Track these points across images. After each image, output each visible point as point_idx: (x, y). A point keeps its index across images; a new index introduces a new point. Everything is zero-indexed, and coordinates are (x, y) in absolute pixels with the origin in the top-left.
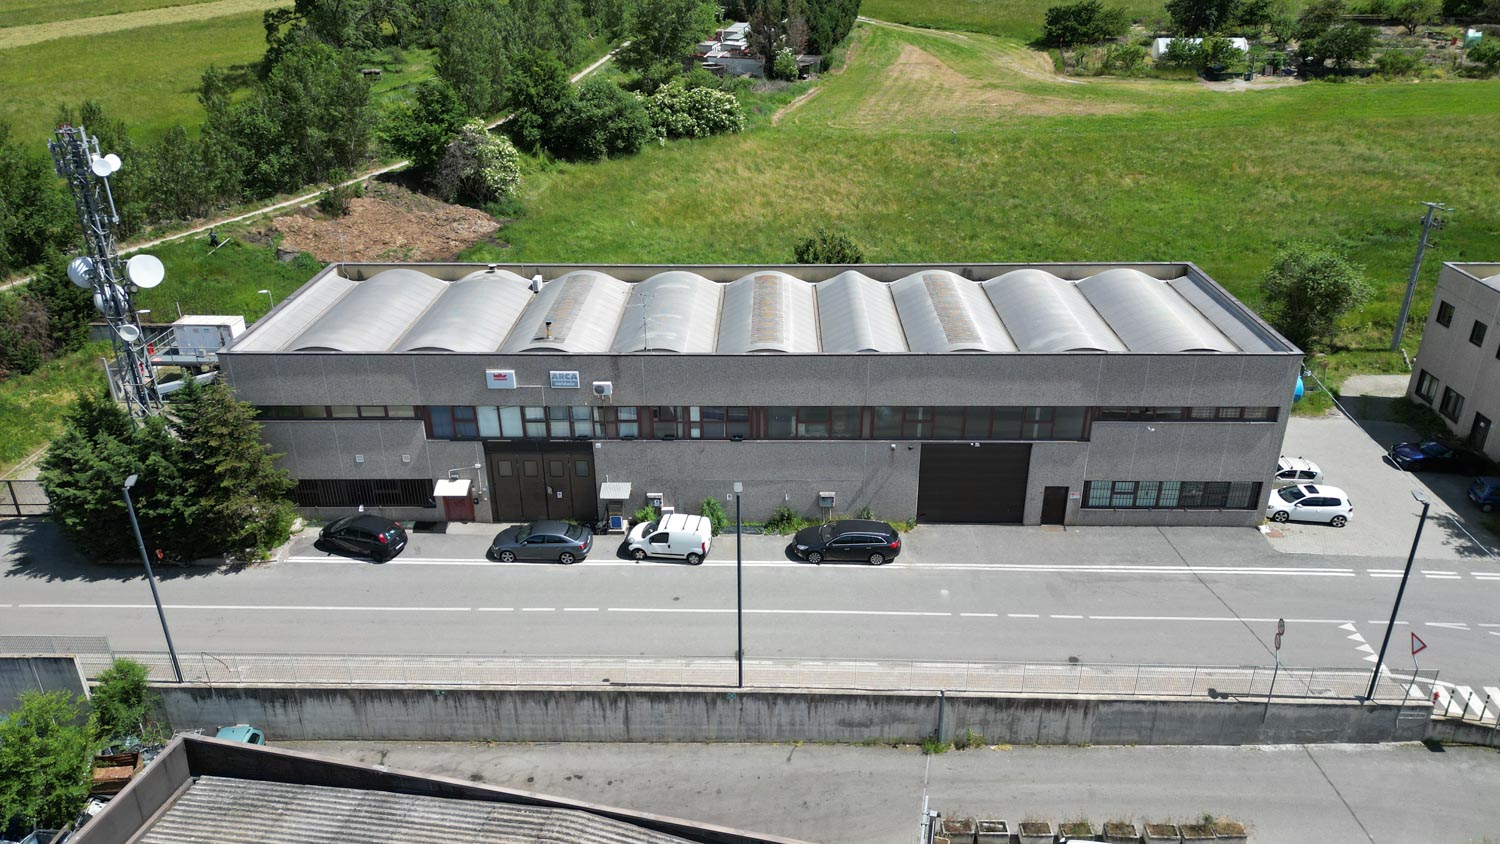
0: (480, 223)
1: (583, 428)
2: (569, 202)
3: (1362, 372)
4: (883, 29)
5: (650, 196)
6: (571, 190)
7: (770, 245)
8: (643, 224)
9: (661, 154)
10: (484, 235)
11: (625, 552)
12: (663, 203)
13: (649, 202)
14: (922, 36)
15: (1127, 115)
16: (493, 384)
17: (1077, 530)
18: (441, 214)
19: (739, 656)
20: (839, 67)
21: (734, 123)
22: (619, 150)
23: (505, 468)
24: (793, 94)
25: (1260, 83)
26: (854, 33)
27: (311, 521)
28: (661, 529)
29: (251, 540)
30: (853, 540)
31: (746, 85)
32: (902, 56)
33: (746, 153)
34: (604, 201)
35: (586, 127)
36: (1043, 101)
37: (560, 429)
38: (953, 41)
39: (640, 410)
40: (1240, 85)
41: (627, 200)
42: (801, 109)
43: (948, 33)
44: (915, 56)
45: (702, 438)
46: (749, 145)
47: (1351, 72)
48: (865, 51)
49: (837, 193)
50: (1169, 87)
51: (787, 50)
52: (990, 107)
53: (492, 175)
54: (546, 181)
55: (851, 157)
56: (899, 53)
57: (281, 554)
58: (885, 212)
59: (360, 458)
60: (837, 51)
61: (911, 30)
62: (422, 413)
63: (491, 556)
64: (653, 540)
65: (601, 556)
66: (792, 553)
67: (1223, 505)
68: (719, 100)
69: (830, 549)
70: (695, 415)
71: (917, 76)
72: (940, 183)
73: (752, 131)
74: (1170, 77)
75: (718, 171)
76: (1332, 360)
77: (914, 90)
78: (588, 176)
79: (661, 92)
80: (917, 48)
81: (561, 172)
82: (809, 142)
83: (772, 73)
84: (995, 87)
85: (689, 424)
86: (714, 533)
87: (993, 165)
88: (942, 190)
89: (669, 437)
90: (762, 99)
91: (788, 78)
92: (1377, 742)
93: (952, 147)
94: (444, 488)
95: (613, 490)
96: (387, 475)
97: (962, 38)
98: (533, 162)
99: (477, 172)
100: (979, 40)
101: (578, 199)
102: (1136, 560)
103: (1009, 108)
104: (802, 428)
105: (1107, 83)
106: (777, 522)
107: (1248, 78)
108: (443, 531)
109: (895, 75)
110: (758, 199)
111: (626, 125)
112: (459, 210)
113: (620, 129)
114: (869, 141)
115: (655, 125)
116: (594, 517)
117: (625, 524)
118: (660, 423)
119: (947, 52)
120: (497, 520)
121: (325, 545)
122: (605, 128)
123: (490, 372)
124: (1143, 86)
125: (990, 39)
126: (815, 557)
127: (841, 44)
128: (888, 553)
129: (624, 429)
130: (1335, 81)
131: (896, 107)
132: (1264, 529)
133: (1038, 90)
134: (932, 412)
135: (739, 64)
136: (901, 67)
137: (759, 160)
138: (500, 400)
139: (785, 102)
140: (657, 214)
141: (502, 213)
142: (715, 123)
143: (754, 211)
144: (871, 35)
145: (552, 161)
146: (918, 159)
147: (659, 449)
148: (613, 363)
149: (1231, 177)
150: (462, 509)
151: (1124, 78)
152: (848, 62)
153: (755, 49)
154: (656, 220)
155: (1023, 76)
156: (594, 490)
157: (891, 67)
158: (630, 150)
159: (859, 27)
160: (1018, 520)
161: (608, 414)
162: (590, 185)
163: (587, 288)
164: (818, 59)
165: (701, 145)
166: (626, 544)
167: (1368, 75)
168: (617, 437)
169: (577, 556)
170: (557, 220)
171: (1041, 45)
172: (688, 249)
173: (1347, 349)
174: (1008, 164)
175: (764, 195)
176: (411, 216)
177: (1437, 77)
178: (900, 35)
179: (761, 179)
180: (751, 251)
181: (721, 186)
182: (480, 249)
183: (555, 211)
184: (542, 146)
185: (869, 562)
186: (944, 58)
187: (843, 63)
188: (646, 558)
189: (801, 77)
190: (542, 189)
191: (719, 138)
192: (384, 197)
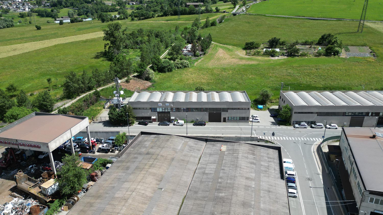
0: (149, 84)
1: (169, 110)
2: (162, 80)
3: (275, 105)
4: (216, 45)
5: (175, 79)
6: (162, 78)
7: (193, 87)
8: (174, 84)
9: (176, 71)
10: (150, 85)
11: (174, 125)
12: (177, 80)
13: (174, 80)
14: (223, 47)
15: (255, 64)
16: (159, 105)
17: (227, 123)
18: (143, 82)
19: (187, 134)
20: (207, 54)
21: (188, 66)
22: (169, 71)
23: (160, 115)
24: (199, 60)
25: (281, 57)
26: (210, 46)
27: (137, 122)
28: (178, 122)
29: (131, 123)
30: (200, 123)
31: (190, 58)
32: (219, 51)
33: (190, 71)
34: (168, 80)
35: (164, 67)
36: (242, 61)
37: (166, 111)
38: (229, 48)
39: (176, 108)
40: (276, 58)
41: (171, 80)
42: (200, 63)
43: (228, 46)
44: (221, 51)
45: (183, 111)
46: (190, 70)
47: (296, 56)
48: (212, 50)
49: (204, 78)
50: (264, 58)
51: (198, 51)
52: (232, 62)
53: (150, 76)
54: (158, 76)
55: (207, 72)
56: (218, 50)
57: (134, 125)
58: (211, 82)
59: (143, 114)
60: (207, 50)
61: (221, 45)
62: (151, 108)
63: (158, 125)
64: (177, 123)
65: (171, 125)
66: (193, 125)
67: (244, 120)
68: (186, 62)
69: (198, 124)
70: (182, 109)
71: (221, 56)
72: (221, 77)
73: (191, 67)
74: (265, 56)
75: (185, 74)
76: (270, 104)
77: (220, 59)
78: (165, 76)
79: (176, 61)
80: (222, 49)
81: (160, 75)
82: (200, 69)
83: (195, 55)
84: (234, 58)
85: (181, 110)
86: (184, 123)
87: (230, 73)
88: (221, 78)
89: (179, 111)
90: (193, 61)
91: (198, 56)
92: (253, 141)
93: (224, 70)
94: (153, 117)
95: (172, 118)
96: (146, 116)
97: (230, 47)
98: (156, 73)
99: (148, 76)
100: (234, 48)
101: (163, 79)
102: (233, 126)
103: (235, 62)
104: (195, 110)
105: (254, 57)
106: (192, 122)
107: (278, 57)
108: (152, 123)
109: (217, 55)
110: (192, 79)
111: (170, 67)
112: (146, 82)
113: (170, 68)
114: (210, 69)
115: (175, 67)
116: (170, 121)
117: (174, 122)
118: (178, 110)
119: (227, 50)
120: (158, 122)
121: (139, 124)
122: (167, 68)
123: (159, 104)
124: (260, 58)
125: (236, 47)
126: (196, 125)
127: (208, 49)
128: (205, 125)
129: (174, 111)
130: (293, 57)
131: (216, 62)
132: (249, 123)
133: (241, 59)
134: (210, 108)
135: (189, 53)
136: (218, 54)
137: (192, 73)
138: (160, 107)
139: (197, 61)
140: (176, 82)
141: (152, 82)
142: (185, 66)
143: (191, 82)
144: (214, 46)
145: (159, 73)
146: (218, 72)
147: (178, 113)
148: (173, 103)
149: (267, 76)
150: (154, 120)
151: (257, 56)
152: (209, 52)
153: (192, 51)
154: (176, 83)
155: (240, 56)
156: (170, 118)
157: (216, 54)
158: (171, 71)
159: (212, 44)
160: (220, 122)
161: (172, 109)
162: (165, 77)
163: (169, 94)
164: (203, 52)
165: (182, 70)
166: (174, 124)
167: (299, 56)
168: (173, 111)
169: (169, 125)
170: (161, 83)
171: (245, 49)
172: (181, 88)
173: (273, 102)
174: (232, 73)
175: (193, 79)
176: (139, 83)
177: (310, 57)
178: (220, 46)
179: (192, 76)
180: (190, 88)
181: (186, 77)
182: (150, 88)
183: (160, 82)
184: (157, 70)
185: (202, 126)
186: (226, 52)
187: (208, 53)
188: (176, 125)
189: (200, 56)
190: (158, 78)
191: (186, 68)
192: (134, 80)
